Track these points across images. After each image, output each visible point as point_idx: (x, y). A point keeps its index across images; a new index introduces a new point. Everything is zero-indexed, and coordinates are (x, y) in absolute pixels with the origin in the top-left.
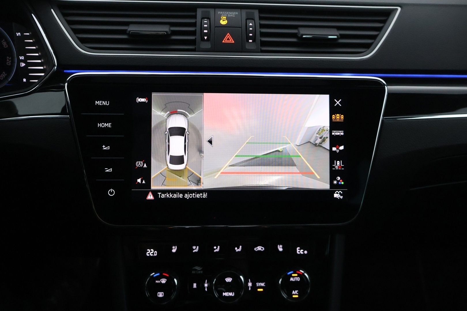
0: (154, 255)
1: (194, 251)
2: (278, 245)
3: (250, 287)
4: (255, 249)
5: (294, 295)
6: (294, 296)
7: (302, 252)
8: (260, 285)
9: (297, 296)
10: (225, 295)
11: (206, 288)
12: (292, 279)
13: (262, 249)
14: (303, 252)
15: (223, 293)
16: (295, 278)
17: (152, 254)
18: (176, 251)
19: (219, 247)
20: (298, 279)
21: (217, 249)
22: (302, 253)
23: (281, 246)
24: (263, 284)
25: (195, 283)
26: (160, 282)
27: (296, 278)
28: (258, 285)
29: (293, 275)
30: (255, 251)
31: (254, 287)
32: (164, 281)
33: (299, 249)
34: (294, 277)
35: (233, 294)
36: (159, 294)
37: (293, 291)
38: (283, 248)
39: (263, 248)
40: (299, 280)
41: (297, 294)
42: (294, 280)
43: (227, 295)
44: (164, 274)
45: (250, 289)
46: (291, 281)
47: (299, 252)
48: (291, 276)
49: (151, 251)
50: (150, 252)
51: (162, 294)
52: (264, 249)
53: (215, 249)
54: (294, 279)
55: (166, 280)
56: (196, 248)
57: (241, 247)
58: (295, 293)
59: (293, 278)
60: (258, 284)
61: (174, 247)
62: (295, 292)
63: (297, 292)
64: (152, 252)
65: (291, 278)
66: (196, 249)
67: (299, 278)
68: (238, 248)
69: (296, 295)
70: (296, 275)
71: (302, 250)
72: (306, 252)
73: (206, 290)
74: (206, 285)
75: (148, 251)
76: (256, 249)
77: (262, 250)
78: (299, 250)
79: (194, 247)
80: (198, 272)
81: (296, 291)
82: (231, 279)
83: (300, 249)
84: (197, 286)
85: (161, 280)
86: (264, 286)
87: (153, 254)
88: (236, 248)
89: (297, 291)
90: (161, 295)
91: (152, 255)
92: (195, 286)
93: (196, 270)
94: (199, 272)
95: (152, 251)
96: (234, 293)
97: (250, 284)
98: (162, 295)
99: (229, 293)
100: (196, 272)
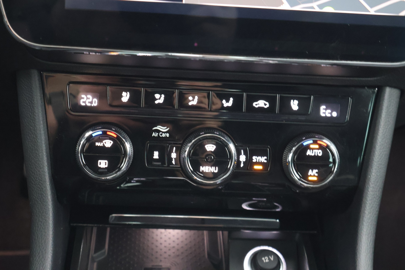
0: (92, 105)
1: (157, 102)
2: (292, 101)
3: (242, 163)
4: (254, 104)
5: (311, 175)
6: (310, 178)
7: (329, 113)
8: (258, 161)
9: (315, 179)
10: (203, 171)
11: (174, 159)
12: (309, 153)
13: (265, 105)
14: (331, 113)
15: (201, 167)
16: (314, 151)
17: (89, 102)
18: (129, 100)
19: (196, 98)
20: (320, 153)
21: (193, 100)
22: (329, 115)
23: (296, 102)
24: (263, 159)
25: (156, 150)
26: (102, 144)
27: (316, 151)
28: (254, 161)
29: (312, 146)
30: (254, 107)
31: (249, 162)
32: (108, 144)
33: (324, 109)
34: (313, 149)
35: (216, 170)
36: (100, 163)
37: (310, 171)
38: (299, 105)
39: (267, 103)
40: (320, 155)
41: (317, 175)
42: (313, 155)
43: (207, 171)
44: (108, 133)
45: (242, 165)
46: (309, 155)
47: (324, 113)
48: (308, 147)
49: (87, 98)
50: (87, 100)
51: (106, 163)
52: (268, 106)
53: (190, 101)
54: (312, 153)
55: (112, 142)
56: (161, 96)
57: (231, 99)
58: (312, 174)
59: (311, 150)
60: (255, 159)
61: (124, 94)
62: (312, 171)
63: (317, 173)
64: (90, 100)
65: (309, 150)
66: (160, 99)
67: (320, 151)
68: (228, 101)
69: (314, 176)
70: (317, 146)
71: (329, 111)
72: (335, 114)
73: (173, 162)
74: (174, 155)
75: (83, 98)
76: (256, 105)
77: (266, 107)
78: (324, 111)
79: (157, 96)
80: (161, 134)
81: (315, 171)
82: (215, 147)
83: (326, 109)
84: (159, 156)
85: (104, 141)
86: (266, 161)
87: (91, 103)
88: (224, 101)
89: (317, 171)
90: (103, 164)
91: (89, 105)
92: (156, 155)
93: (158, 131)
94: (164, 135)
95: (89, 98)
96: (217, 168)
97: (243, 158)
98: (106, 165)
99: (210, 167)
100: (158, 135)
